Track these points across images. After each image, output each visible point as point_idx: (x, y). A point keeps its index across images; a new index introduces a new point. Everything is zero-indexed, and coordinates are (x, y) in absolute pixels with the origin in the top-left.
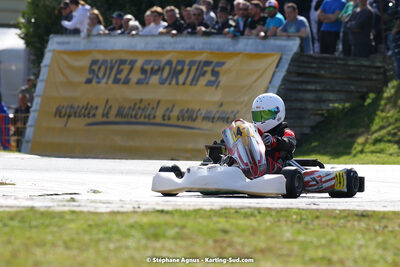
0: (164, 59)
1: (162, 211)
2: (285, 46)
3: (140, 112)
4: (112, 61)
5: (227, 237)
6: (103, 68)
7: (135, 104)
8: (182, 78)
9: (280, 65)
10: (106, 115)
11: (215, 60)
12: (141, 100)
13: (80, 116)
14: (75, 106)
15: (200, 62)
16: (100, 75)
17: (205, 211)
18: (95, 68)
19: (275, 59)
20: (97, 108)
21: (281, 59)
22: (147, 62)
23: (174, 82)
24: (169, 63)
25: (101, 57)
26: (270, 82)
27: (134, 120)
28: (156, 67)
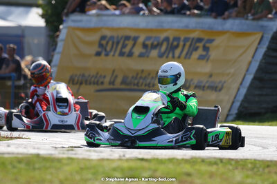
0: (163, 36)
1: (142, 160)
2: (266, 27)
3: (141, 81)
4: (118, 37)
5: (189, 179)
6: (110, 43)
7: (137, 74)
8: (177, 52)
9: (262, 42)
10: (112, 83)
11: (206, 37)
12: (143, 71)
13: (90, 84)
14: (87, 74)
15: (193, 39)
16: (108, 49)
17: (177, 160)
18: (104, 42)
19: (258, 36)
20: (105, 77)
21: (262, 37)
22: (148, 38)
23: (171, 55)
24: (167, 39)
25: (108, 34)
26: (253, 57)
27: (136, 87)
28: (155, 43)
